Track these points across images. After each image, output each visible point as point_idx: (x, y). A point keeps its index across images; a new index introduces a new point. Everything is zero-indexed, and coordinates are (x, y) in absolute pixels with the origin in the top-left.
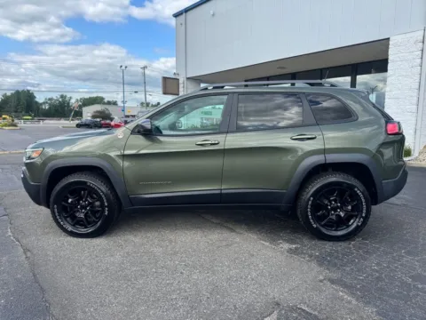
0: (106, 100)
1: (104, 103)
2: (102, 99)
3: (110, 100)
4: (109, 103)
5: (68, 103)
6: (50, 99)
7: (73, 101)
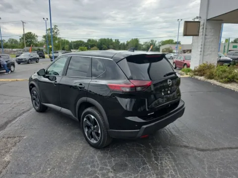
6: (146, 43)
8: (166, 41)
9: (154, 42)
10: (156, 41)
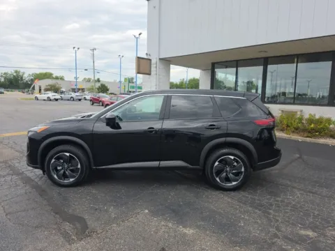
0: (54, 76)
1: (53, 78)
2: (51, 74)
3: (58, 75)
4: (57, 78)
5: (22, 78)
6: (5, 74)
7: (25, 76)
8: (41, 74)
9: (21, 74)
10: (24, 73)
